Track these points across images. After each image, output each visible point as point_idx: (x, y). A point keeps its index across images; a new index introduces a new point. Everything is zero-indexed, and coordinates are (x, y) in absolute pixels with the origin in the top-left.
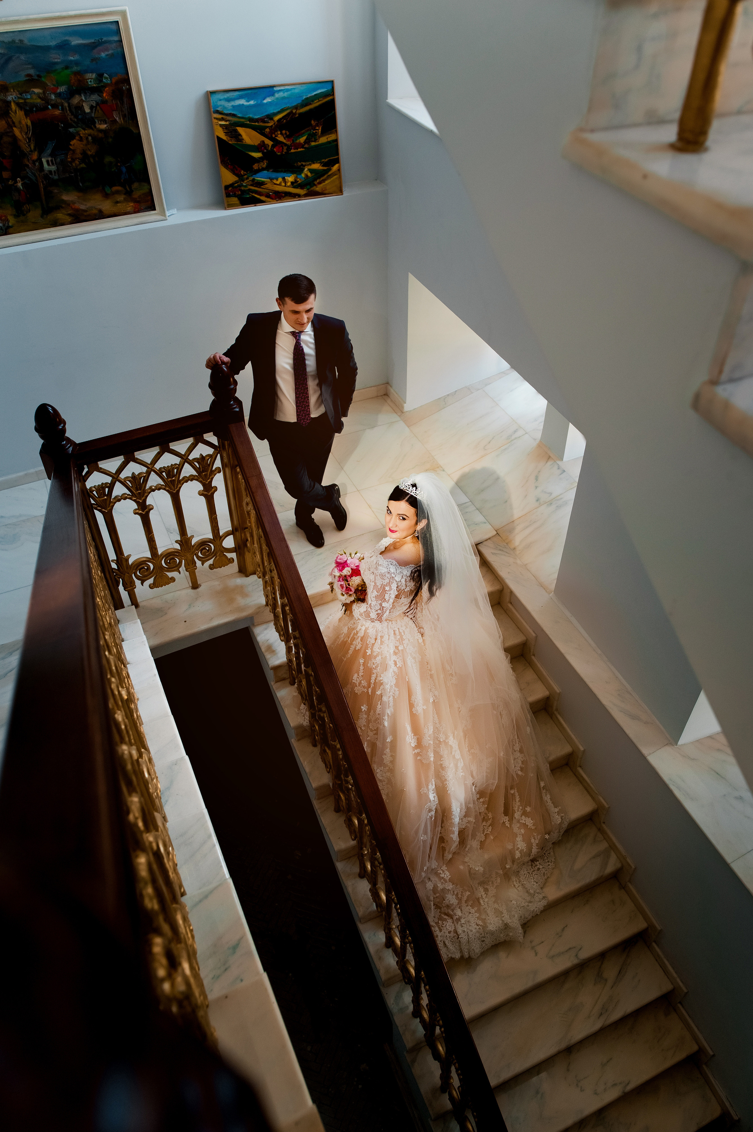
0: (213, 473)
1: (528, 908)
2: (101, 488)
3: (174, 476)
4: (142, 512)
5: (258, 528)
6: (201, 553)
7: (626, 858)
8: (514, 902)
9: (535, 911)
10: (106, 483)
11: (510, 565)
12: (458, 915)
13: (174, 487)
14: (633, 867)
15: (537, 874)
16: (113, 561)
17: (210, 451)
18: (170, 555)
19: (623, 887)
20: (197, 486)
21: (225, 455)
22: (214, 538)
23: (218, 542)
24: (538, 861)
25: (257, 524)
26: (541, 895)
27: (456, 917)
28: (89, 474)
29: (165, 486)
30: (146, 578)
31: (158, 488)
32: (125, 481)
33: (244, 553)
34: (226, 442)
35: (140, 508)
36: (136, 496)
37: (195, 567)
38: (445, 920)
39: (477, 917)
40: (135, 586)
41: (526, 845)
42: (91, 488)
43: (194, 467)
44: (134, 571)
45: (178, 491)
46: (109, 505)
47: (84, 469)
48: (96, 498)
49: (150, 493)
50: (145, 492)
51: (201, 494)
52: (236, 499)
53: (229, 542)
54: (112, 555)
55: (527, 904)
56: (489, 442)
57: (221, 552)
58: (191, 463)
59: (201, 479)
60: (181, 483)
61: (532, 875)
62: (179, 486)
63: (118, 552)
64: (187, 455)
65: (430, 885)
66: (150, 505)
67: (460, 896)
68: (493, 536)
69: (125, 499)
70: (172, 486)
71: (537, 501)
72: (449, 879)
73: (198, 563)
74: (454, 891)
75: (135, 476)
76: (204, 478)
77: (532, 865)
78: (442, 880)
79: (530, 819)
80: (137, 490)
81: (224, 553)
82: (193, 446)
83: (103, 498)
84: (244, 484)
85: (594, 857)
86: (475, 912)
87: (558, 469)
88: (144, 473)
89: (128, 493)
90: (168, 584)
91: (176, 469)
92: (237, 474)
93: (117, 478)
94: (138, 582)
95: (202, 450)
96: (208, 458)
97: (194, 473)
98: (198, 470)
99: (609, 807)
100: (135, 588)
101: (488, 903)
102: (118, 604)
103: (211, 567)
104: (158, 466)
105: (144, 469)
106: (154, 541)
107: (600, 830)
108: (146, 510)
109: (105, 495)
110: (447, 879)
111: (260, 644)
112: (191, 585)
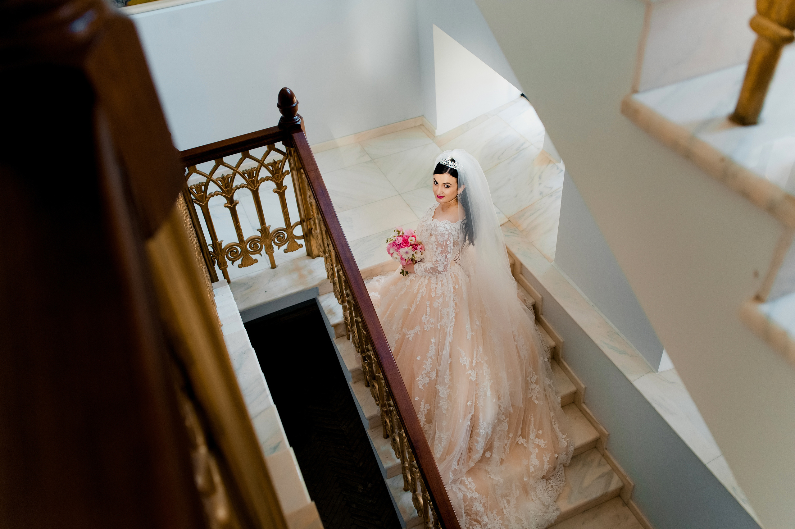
0: (283, 175)
1: (544, 517)
2: (199, 186)
3: (253, 177)
4: (231, 206)
5: (318, 214)
6: (277, 239)
7: (626, 477)
8: (532, 512)
9: (550, 520)
10: (203, 183)
11: (519, 243)
12: (486, 522)
13: (254, 185)
14: (632, 484)
15: (551, 490)
16: (209, 245)
17: (280, 157)
18: (253, 240)
19: (626, 504)
20: (272, 185)
21: (292, 160)
22: (287, 228)
23: (290, 231)
24: (552, 479)
25: (317, 211)
26: (554, 507)
27: (483, 523)
28: (189, 175)
29: (248, 185)
30: (235, 259)
31: (241, 186)
32: (217, 181)
33: (310, 239)
34: (292, 149)
35: (229, 203)
36: (225, 193)
37: (273, 251)
38: (475, 525)
39: (501, 524)
40: (227, 266)
41: (539, 462)
42: (191, 186)
43: (268, 170)
44: (226, 253)
45: (257, 189)
46: (205, 199)
47: (185, 171)
48: (195, 194)
49: (236, 190)
50: (232, 190)
51: (275, 192)
52: (302, 195)
53: (298, 231)
54: (209, 241)
55: (542, 514)
56: (502, 154)
57: (293, 238)
58: (266, 167)
59: (274, 180)
60: (259, 183)
61: (546, 491)
62: (258, 185)
63: (213, 238)
64: (263, 160)
65: (460, 496)
66: (236, 200)
67: (486, 505)
68: (505, 223)
69: (217, 195)
70: (252, 184)
71: (541, 194)
72: (476, 489)
73: (275, 248)
74: (481, 501)
75: (224, 177)
76: (276, 179)
77: (547, 483)
78: (469, 490)
79: (542, 440)
80: (226, 188)
81: (295, 240)
82: (268, 152)
83: (200, 194)
84: (306, 180)
85: (599, 477)
86: (500, 519)
87: (557, 169)
88: (231, 175)
89: (220, 190)
90: (253, 264)
91: (255, 171)
92: (301, 174)
93: (210, 178)
94: (229, 263)
95: (274, 156)
96: (279, 162)
97: (270, 175)
98: (272, 172)
99: (609, 434)
100: (227, 267)
101: (510, 513)
102: (214, 279)
103: (286, 251)
104: (241, 169)
105: (231, 172)
106: (240, 229)
107: (604, 456)
108: (234, 204)
109: (202, 192)
110: (474, 489)
111: (324, 308)
112: (270, 266)
